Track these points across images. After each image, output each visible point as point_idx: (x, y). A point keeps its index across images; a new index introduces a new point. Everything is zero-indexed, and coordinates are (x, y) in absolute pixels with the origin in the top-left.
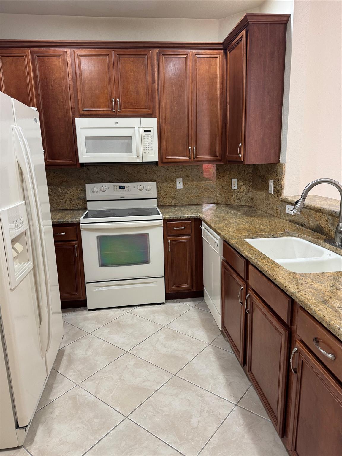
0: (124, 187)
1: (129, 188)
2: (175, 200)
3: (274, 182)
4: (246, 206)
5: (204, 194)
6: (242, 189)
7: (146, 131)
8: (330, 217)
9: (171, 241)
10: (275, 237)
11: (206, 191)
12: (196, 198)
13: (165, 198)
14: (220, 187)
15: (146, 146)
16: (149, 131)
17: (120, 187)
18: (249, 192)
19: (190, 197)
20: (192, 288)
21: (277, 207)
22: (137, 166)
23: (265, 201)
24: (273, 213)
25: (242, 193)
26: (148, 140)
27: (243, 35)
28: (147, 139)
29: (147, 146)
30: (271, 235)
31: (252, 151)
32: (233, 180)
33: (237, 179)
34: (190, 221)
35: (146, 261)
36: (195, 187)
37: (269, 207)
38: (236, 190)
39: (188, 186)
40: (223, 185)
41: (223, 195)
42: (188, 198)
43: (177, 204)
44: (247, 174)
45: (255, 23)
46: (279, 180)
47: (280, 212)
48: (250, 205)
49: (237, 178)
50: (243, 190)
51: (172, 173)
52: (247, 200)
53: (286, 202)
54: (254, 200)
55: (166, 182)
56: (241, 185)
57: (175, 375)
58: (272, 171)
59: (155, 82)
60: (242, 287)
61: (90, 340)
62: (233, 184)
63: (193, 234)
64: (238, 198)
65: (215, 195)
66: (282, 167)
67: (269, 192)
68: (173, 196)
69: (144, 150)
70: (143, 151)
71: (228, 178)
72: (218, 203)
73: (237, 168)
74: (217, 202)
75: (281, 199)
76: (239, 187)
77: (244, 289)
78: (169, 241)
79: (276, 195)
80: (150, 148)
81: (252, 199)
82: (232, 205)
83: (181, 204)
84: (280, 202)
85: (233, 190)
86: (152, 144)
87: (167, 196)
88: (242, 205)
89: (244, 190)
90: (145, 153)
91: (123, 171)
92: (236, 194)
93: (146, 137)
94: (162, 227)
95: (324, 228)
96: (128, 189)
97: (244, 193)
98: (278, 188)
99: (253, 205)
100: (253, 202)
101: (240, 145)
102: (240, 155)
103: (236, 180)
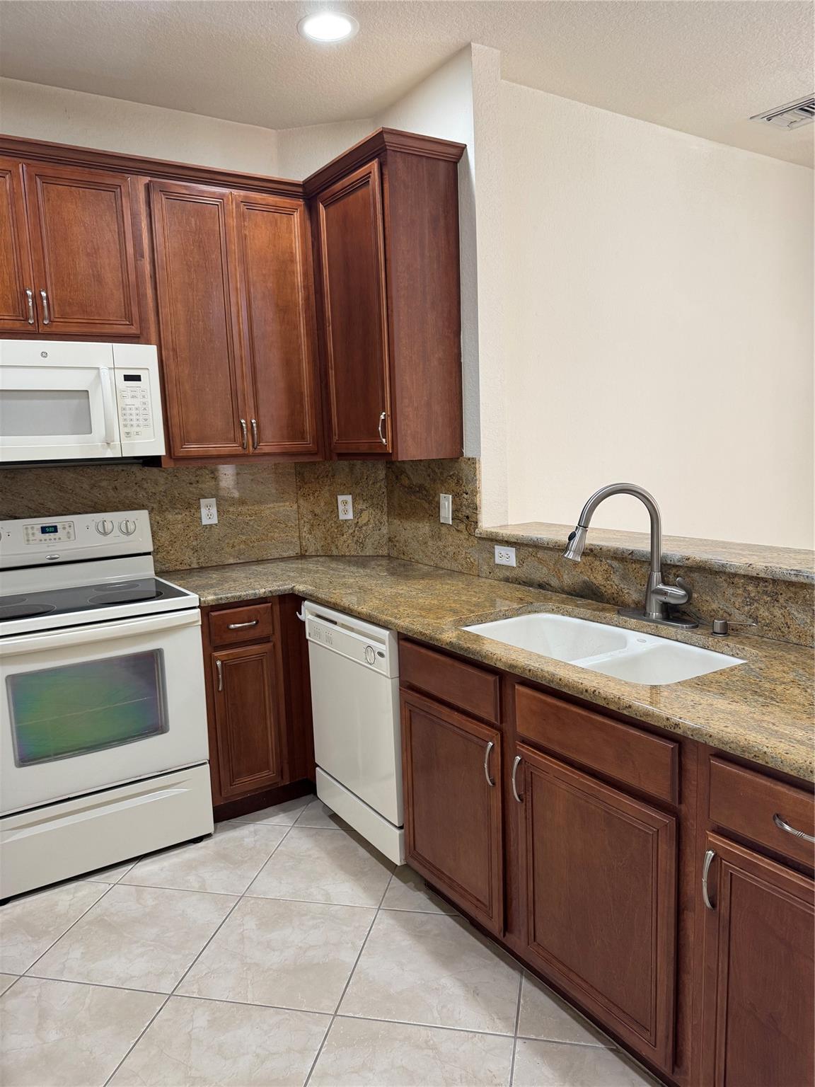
0: (55, 529)
1: (71, 531)
2: (200, 553)
3: (453, 498)
4: (378, 556)
5: (272, 534)
6: (365, 518)
7: (128, 378)
8: (615, 564)
9: (222, 662)
11: (277, 528)
12: (253, 547)
13: (172, 552)
14: (310, 517)
15: (131, 417)
16: (137, 378)
17: (44, 530)
18: (381, 523)
19: (239, 544)
20: (282, 778)
21: (466, 553)
22: (89, 470)
23: (430, 543)
24: (458, 566)
25: (364, 528)
26: (135, 399)
27: (371, 173)
28: (133, 397)
29: (134, 417)
31: (409, 432)
32: (340, 498)
33: (351, 496)
34: (270, 604)
36: (249, 518)
37: (443, 554)
38: (349, 520)
39: (230, 516)
40: (317, 511)
41: (319, 534)
42: (233, 546)
43: (207, 565)
44: (373, 483)
45: (399, 150)
46: (467, 494)
47: (476, 563)
48: (385, 553)
49: (350, 494)
50: (367, 520)
51: (188, 485)
52: (379, 543)
53: (495, 539)
54: (397, 541)
55: (172, 508)
56: (362, 511)
58: (445, 475)
59: (142, 256)
60: (491, 744)
62: (341, 507)
63: (277, 638)
64: (355, 539)
65: (298, 534)
66: (472, 466)
67: (441, 521)
68: (194, 543)
69: (125, 426)
70: (124, 430)
71: (327, 495)
72: (307, 554)
73: (347, 470)
74: (303, 553)
75: (479, 536)
76: (358, 513)
77: (496, 746)
78: (219, 663)
79: (462, 527)
80: (141, 422)
81: (390, 540)
82: (342, 556)
83: (215, 564)
84: (476, 542)
85: (342, 520)
86: (145, 412)
87: (177, 545)
88: (368, 554)
89: (369, 521)
90: (128, 433)
91: (48, 483)
92: (351, 531)
93: (130, 394)
94: (200, 627)
95: (602, 587)
96: (68, 533)
97: (371, 526)
98: (467, 512)
99: (394, 554)
100: (396, 546)
101: (382, 417)
102: (384, 440)
103: (349, 498)
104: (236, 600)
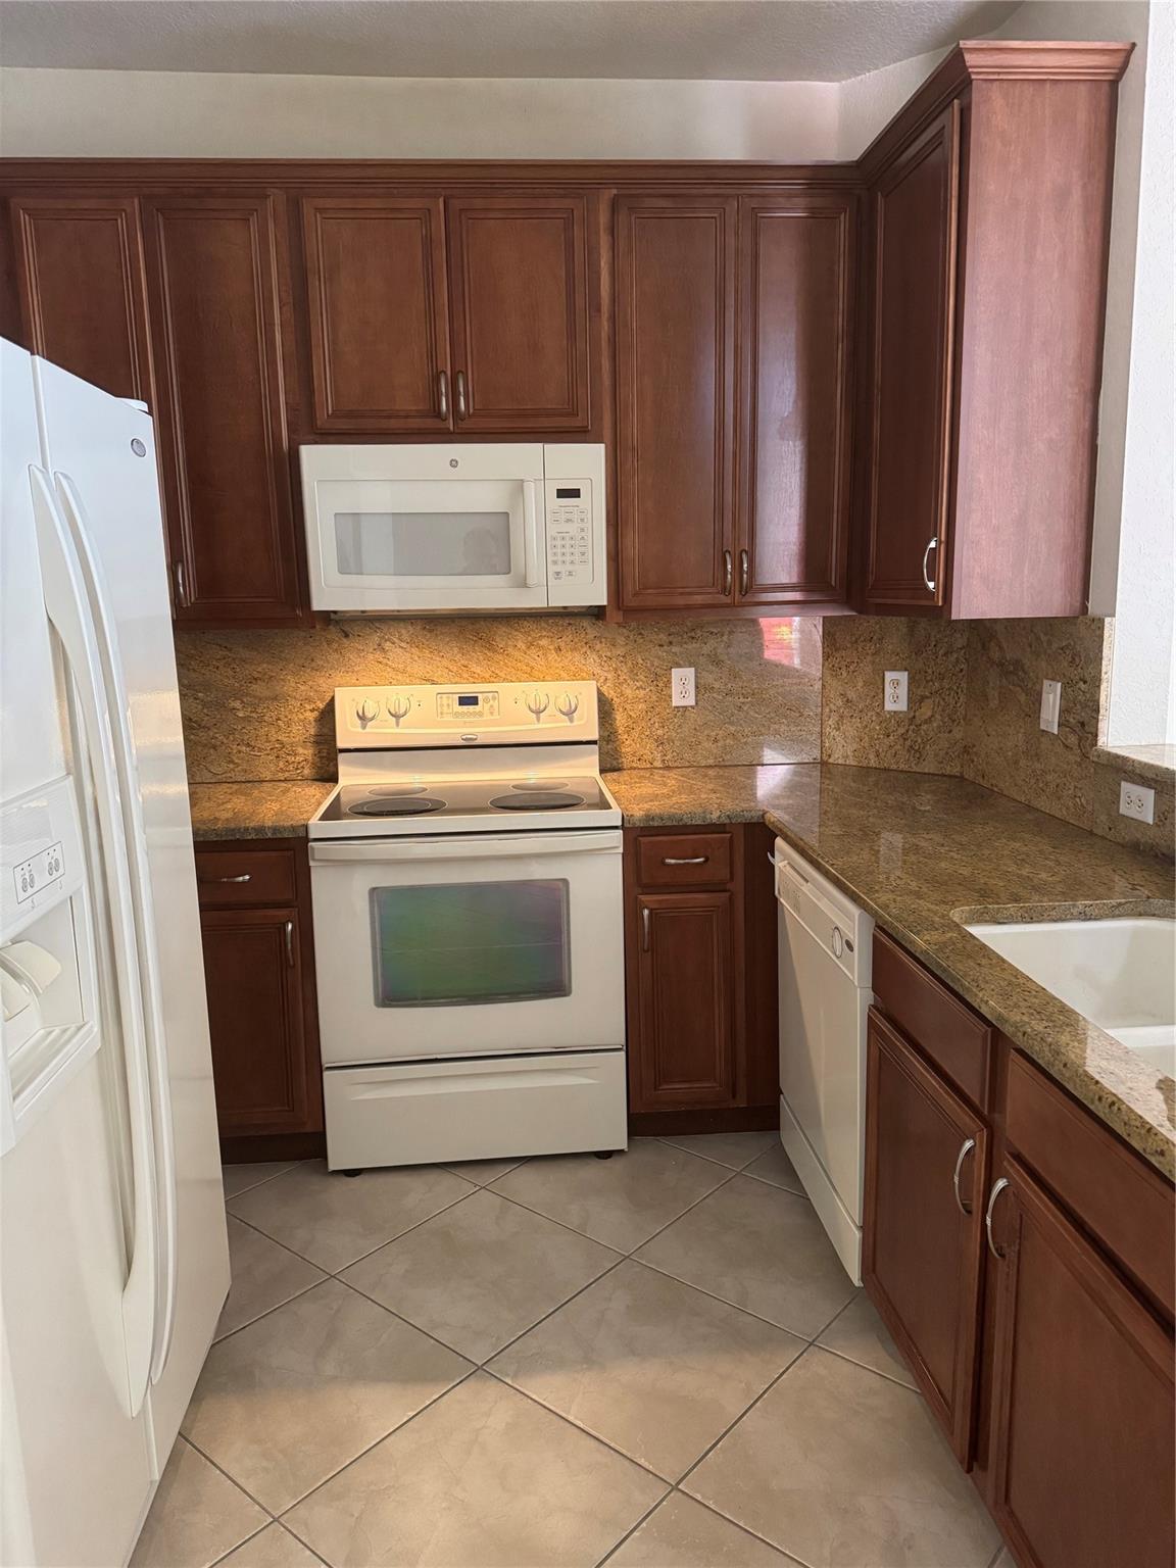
0: (473, 701)
1: (496, 704)
2: (667, 747)
3: (1064, 688)
4: (944, 775)
5: (777, 727)
6: (926, 711)
7: (563, 493)
9: (651, 911)
10: (1090, 919)
11: (786, 717)
12: (746, 743)
13: (627, 742)
14: (840, 703)
15: (564, 550)
16: (574, 493)
17: (465, 701)
18: (954, 721)
19: (725, 738)
20: (734, 1097)
21: (1075, 787)
22: (525, 623)
23: (1023, 763)
24: (1060, 809)
25: (924, 727)
26: (570, 524)
27: (944, 127)
28: (568, 521)
29: (568, 550)
30: (1075, 911)
31: (978, 570)
32: (889, 676)
33: (906, 673)
34: (729, 835)
35: (554, 985)
36: (742, 700)
37: (1041, 785)
38: (901, 712)
39: (715, 695)
40: (851, 695)
41: (852, 732)
42: (716, 741)
43: (676, 764)
44: (945, 654)
45: (996, 77)
46: (1085, 682)
47: (1090, 808)
48: (956, 771)
49: (906, 670)
50: (929, 713)
51: (657, 647)
52: (947, 753)
53: (1122, 769)
54: (976, 754)
55: (634, 680)
56: (923, 698)
57: (675, 1488)
58: (1055, 646)
59: (599, 310)
60: (968, 1144)
61: (335, 1307)
62: (888, 690)
63: (738, 886)
64: (908, 743)
65: (818, 729)
66: (1098, 632)
67: (1042, 727)
68: (660, 732)
69: (555, 563)
70: (552, 569)
71: (869, 669)
72: (831, 761)
73: (905, 630)
74: (825, 758)
75: (1096, 759)
76: (914, 700)
77: (977, 1149)
78: (646, 912)
79: (1073, 740)
80: (577, 558)
81: (966, 750)
82: (885, 769)
83: (687, 764)
84: (1092, 770)
85: (889, 712)
86: (582, 543)
87: (635, 734)
88: (926, 771)
89: (932, 716)
90: (558, 573)
91: (475, 638)
92: (902, 730)
93: (564, 517)
94: (621, 856)
96: (492, 706)
97: (935, 725)
98: (1083, 714)
99: (969, 774)
100: (973, 761)
101: (933, 545)
102: (931, 585)
103: (903, 677)
104: (675, 823)
